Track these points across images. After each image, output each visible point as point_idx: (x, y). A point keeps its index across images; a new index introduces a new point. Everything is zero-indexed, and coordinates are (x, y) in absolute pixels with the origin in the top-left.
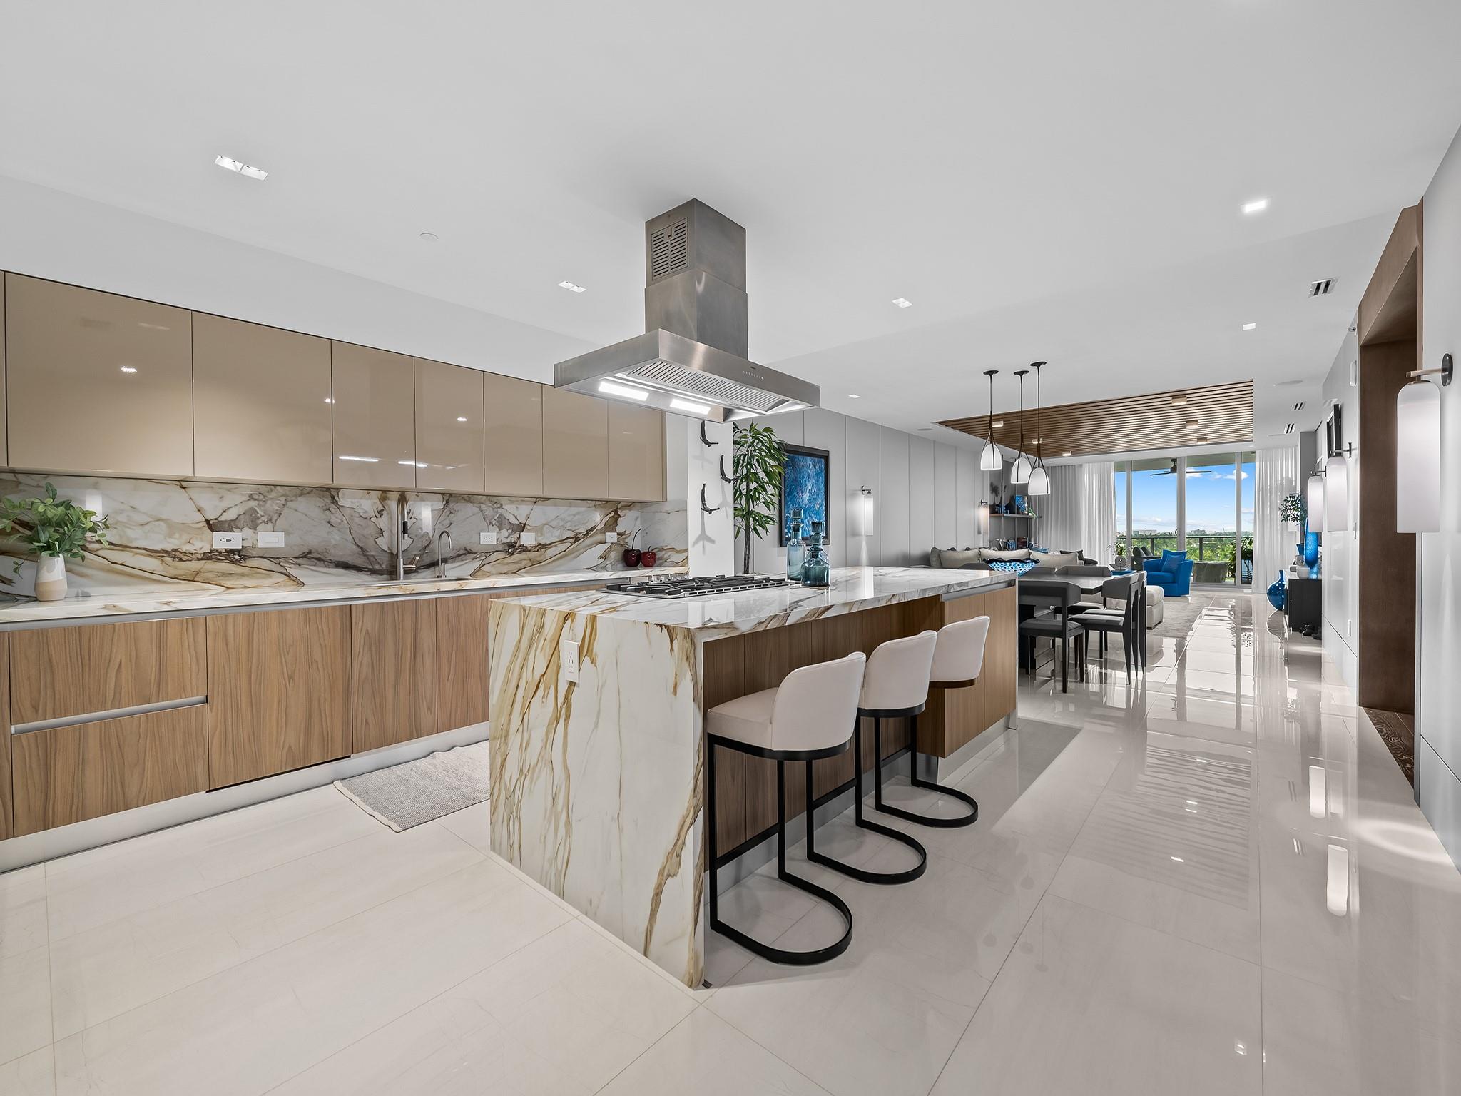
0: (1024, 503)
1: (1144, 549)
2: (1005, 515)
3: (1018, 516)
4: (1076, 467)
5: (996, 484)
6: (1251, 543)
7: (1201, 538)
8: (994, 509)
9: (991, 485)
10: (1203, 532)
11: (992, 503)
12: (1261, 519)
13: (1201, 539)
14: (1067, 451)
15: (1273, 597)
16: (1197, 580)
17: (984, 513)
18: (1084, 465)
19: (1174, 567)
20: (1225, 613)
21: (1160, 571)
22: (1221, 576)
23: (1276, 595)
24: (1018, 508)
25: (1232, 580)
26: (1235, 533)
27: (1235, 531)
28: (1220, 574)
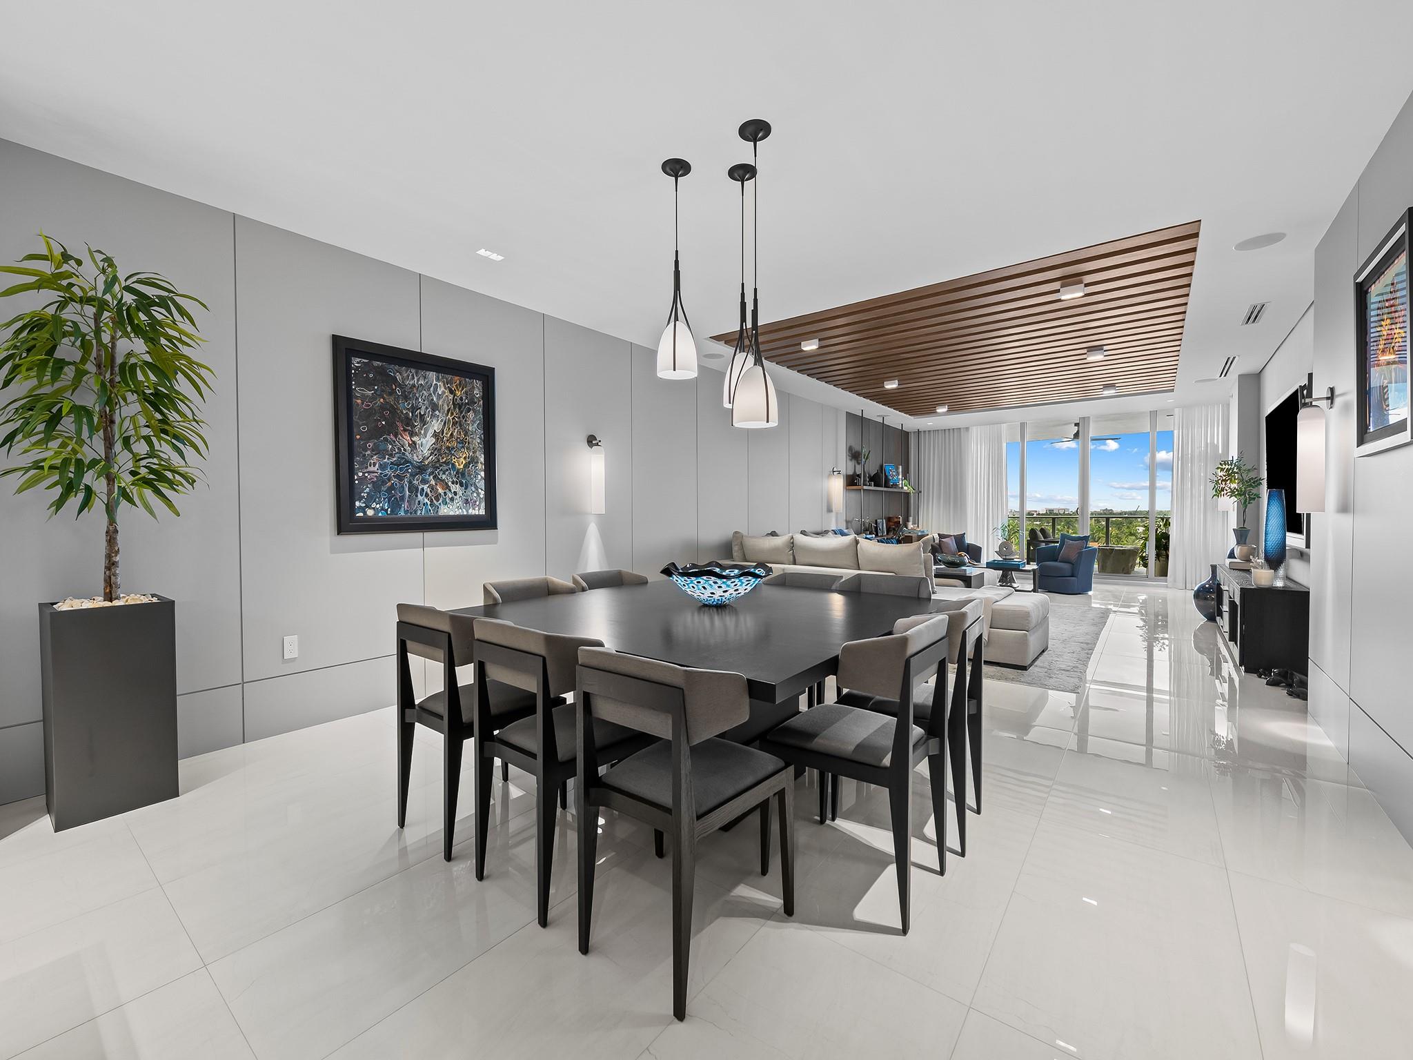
0: (898, 474)
1: (1042, 531)
2: (865, 487)
3: (886, 489)
4: (962, 430)
5: (857, 448)
6: (1167, 524)
7: (1107, 517)
8: (851, 481)
9: (850, 449)
10: (1111, 512)
11: (851, 472)
12: (1179, 495)
13: (1108, 519)
14: (942, 404)
15: (1202, 603)
16: (1103, 569)
17: (837, 485)
18: (971, 428)
19: (1073, 557)
20: (1136, 610)
21: (1056, 561)
22: (1130, 565)
23: (1206, 599)
24: (887, 480)
25: (1143, 569)
26: (1148, 512)
27: (1147, 510)
28: (1129, 563)
